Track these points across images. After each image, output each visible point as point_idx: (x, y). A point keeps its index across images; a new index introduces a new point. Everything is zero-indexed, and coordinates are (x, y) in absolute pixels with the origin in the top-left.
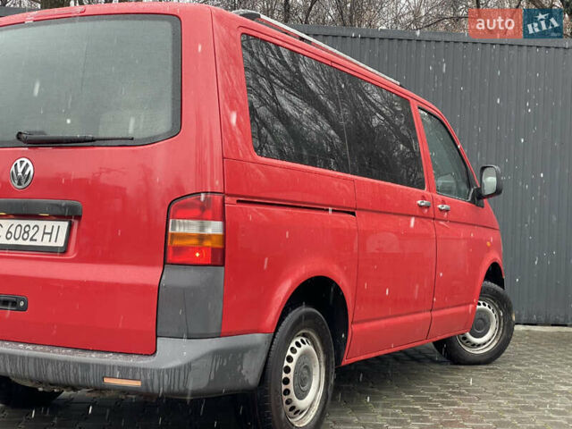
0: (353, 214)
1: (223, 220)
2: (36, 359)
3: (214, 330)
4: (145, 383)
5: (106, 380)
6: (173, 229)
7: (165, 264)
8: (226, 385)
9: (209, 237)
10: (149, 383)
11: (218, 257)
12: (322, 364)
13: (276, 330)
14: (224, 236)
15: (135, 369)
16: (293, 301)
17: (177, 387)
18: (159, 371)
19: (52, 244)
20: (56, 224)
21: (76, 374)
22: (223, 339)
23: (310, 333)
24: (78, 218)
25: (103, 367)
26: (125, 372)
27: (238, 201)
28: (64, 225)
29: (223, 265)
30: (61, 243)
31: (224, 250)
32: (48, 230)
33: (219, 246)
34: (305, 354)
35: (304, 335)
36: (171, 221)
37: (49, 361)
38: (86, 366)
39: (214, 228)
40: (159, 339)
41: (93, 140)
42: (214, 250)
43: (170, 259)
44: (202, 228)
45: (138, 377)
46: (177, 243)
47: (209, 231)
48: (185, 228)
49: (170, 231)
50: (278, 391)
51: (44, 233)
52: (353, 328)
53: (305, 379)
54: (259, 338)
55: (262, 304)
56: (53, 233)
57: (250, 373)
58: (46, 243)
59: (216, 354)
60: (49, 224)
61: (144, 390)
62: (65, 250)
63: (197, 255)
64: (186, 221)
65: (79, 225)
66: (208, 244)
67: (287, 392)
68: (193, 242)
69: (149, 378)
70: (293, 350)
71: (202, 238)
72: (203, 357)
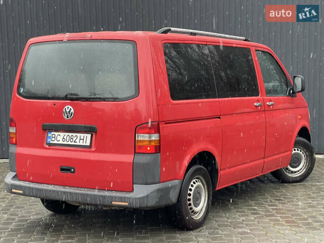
0: (219, 118)
2: (82, 194)
3: (157, 180)
4: (130, 204)
5: (113, 203)
6: (138, 138)
7: (135, 153)
8: (164, 203)
10: (132, 204)
11: (158, 149)
12: (206, 190)
13: (184, 178)
14: (160, 140)
15: (125, 198)
16: (192, 163)
17: (144, 205)
18: (136, 198)
19: (84, 144)
20: (86, 135)
21: (100, 201)
22: (161, 184)
23: (200, 177)
25: (112, 197)
26: (121, 199)
27: (165, 123)
28: (89, 136)
29: (160, 152)
30: (88, 143)
31: (160, 146)
32: (82, 138)
34: (198, 187)
35: (197, 178)
36: (137, 135)
37: (87, 195)
38: (104, 197)
39: (155, 137)
40: (134, 185)
42: (156, 146)
43: (137, 151)
44: (150, 137)
45: (126, 201)
46: (139, 144)
47: (153, 138)
48: (142, 137)
50: (186, 204)
51: (80, 139)
53: (198, 198)
54: (177, 182)
56: (84, 139)
57: (173, 197)
58: (81, 143)
59: (158, 190)
60: (82, 135)
61: (129, 206)
63: (149, 148)
64: (143, 135)
69: (131, 201)
70: (192, 186)
71: (150, 141)
72: (153, 192)
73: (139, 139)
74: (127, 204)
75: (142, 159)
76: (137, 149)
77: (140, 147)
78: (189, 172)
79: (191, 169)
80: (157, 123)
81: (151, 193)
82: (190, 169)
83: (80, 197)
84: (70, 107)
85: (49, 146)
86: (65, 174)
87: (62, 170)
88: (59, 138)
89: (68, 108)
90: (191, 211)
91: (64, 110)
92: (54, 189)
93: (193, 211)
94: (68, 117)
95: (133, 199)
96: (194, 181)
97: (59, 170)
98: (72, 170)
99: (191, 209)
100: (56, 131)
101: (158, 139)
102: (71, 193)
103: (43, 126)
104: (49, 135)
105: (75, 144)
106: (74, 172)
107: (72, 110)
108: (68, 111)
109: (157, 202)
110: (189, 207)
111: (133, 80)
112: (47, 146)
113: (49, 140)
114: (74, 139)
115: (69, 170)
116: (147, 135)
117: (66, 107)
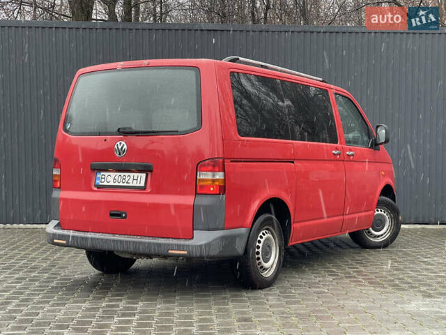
0: (293, 162)
1: (224, 171)
4: (189, 252)
5: (170, 251)
7: (196, 193)
9: (217, 180)
11: (222, 189)
14: (225, 179)
15: (183, 245)
18: (195, 246)
19: (138, 185)
20: (140, 174)
24: (151, 171)
25: (169, 245)
26: (179, 247)
28: (144, 175)
30: (142, 184)
31: (225, 186)
33: (222, 184)
34: (267, 239)
35: (267, 229)
38: (159, 245)
39: (219, 175)
41: (158, 132)
42: (220, 186)
44: (214, 176)
46: (201, 183)
47: (217, 177)
48: (205, 176)
49: (198, 177)
50: (253, 258)
52: (294, 226)
54: (243, 230)
55: (244, 213)
56: (138, 179)
57: (239, 248)
58: (135, 184)
59: (222, 238)
60: (136, 175)
62: (144, 188)
63: (212, 189)
65: (151, 175)
66: (217, 183)
67: (258, 259)
68: (210, 183)
70: (261, 237)
71: (214, 181)
72: (216, 239)
73: (202, 177)
74: (186, 252)
75: (204, 201)
76: (199, 190)
77: (202, 187)
78: (257, 221)
79: (261, 217)
80: (221, 160)
81: (214, 241)
82: (259, 217)
83: (131, 245)
84: (123, 143)
85: (98, 188)
86: (115, 220)
87: (112, 215)
88: (110, 178)
89: (120, 143)
90: (259, 267)
91: (116, 146)
92: (102, 237)
93: (262, 267)
94: (120, 154)
95: (193, 246)
96: (264, 232)
97: (109, 215)
98: (124, 215)
99: (260, 263)
100: (106, 171)
101: (223, 178)
102: (121, 242)
103: (91, 165)
104: (98, 176)
105: (128, 185)
106: (125, 217)
107: (125, 147)
108: (120, 147)
109: (220, 252)
110: (258, 262)
111: (195, 110)
112: (96, 189)
113: (97, 182)
114: (127, 180)
115: (119, 215)
116: (210, 173)
117: (118, 143)
